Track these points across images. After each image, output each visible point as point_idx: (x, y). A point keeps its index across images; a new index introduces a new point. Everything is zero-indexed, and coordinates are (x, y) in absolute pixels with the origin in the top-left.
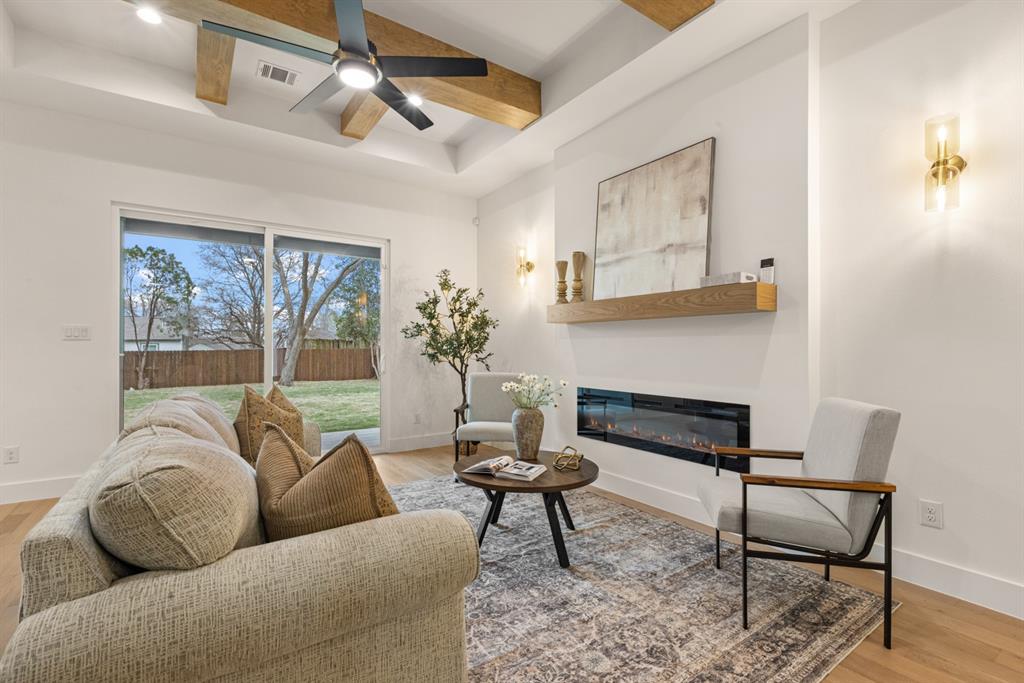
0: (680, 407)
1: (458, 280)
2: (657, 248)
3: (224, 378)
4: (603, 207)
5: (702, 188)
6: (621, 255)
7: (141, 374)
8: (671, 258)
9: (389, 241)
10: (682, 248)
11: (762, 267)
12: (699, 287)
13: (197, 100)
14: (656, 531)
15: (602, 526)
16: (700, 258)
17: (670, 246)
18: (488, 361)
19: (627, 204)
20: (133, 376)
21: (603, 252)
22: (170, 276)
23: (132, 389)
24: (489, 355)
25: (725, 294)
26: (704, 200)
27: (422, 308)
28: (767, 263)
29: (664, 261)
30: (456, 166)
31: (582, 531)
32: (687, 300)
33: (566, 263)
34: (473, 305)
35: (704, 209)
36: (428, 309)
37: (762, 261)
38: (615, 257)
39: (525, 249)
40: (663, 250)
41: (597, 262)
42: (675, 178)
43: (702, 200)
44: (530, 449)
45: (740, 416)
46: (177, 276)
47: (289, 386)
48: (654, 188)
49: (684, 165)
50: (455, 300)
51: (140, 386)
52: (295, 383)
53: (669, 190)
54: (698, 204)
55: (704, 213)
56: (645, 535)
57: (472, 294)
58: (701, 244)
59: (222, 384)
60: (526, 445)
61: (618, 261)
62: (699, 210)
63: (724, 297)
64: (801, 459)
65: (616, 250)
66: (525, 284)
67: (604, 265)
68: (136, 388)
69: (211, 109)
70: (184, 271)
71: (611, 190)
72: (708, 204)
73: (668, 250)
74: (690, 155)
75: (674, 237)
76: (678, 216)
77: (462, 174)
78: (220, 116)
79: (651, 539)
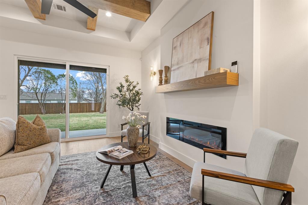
0: (200, 127)
1: (131, 79)
2: (191, 61)
3: (85, 111)
4: (174, 48)
5: (208, 35)
6: (179, 66)
7: (63, 109)
8: (196, 65)
9: (109, 66)
10: (200, 60)
11: (232, 66)
12: (204, 76)
13: (35, 19)
14: (185, 180)
15: (163, 175)
16: (206, 64)
17: (196, 60)
18: (139, 107)
19: (182, 46)
20: (61, 109)
21: (173, 65)
22: (71, 82)
23: (61, 113)
24: (140, 104)
25: (214, 78)
26: (209, 39)
27: (118, 88)
28: (234, 63)
29: (193, 67)
30: (130, 39)
31: (153, 177)
32: (199, 82)
33: (162, 71)
34: (134, 87)
35: (208, 43)
36: (120, 89)
37: (232, 63)
38: (178, 66)
39: (153, 67)
40: (193, 62)
41: (172, 69)
42: (198, 32)
43: (208, 39)
44: (132, 143)
45: (222, 133)
46: (73, 82)
47: (102, 113)
48: (191, 37)
49: (202, 25)
50: (129, 85)
51: (63, 113)
52: (104, 112)
53: (196, 37)
54: (206, 41)
55: (208, 44)
56: (179, 181)
57: (134, 84)
58: (207, 58)
59: (85, 112)
60: (131, 141)
61: (178, 68)
62: (206, 43)
63: (213, 79)
64: (245, 157)
65: (178, 64)
66: (153, 80)
67: (174, 70)
68: (62, 113)
69: (39, 21)
70: (75, 81)
71: (177, 41)
72: (210, 41)
73: (195, 62)
74: (203, 21)
75: (197, 56)
76: (199, 47)
77: (131, 42)
78: (44, 24)
79: (180, 184)
